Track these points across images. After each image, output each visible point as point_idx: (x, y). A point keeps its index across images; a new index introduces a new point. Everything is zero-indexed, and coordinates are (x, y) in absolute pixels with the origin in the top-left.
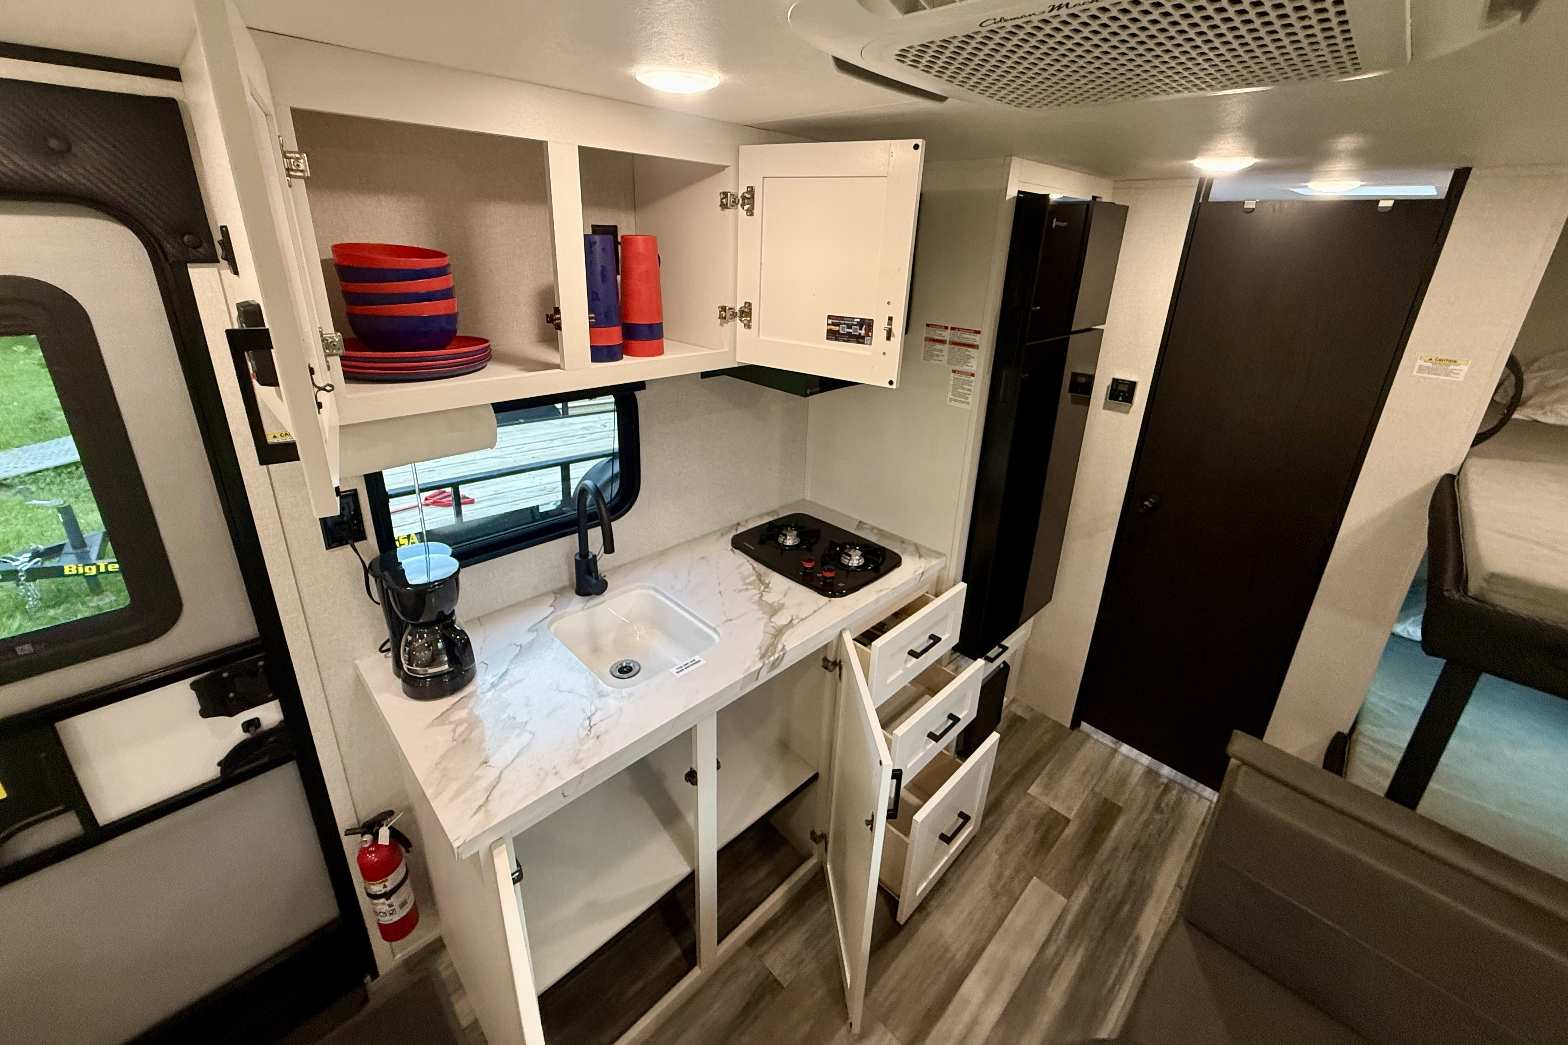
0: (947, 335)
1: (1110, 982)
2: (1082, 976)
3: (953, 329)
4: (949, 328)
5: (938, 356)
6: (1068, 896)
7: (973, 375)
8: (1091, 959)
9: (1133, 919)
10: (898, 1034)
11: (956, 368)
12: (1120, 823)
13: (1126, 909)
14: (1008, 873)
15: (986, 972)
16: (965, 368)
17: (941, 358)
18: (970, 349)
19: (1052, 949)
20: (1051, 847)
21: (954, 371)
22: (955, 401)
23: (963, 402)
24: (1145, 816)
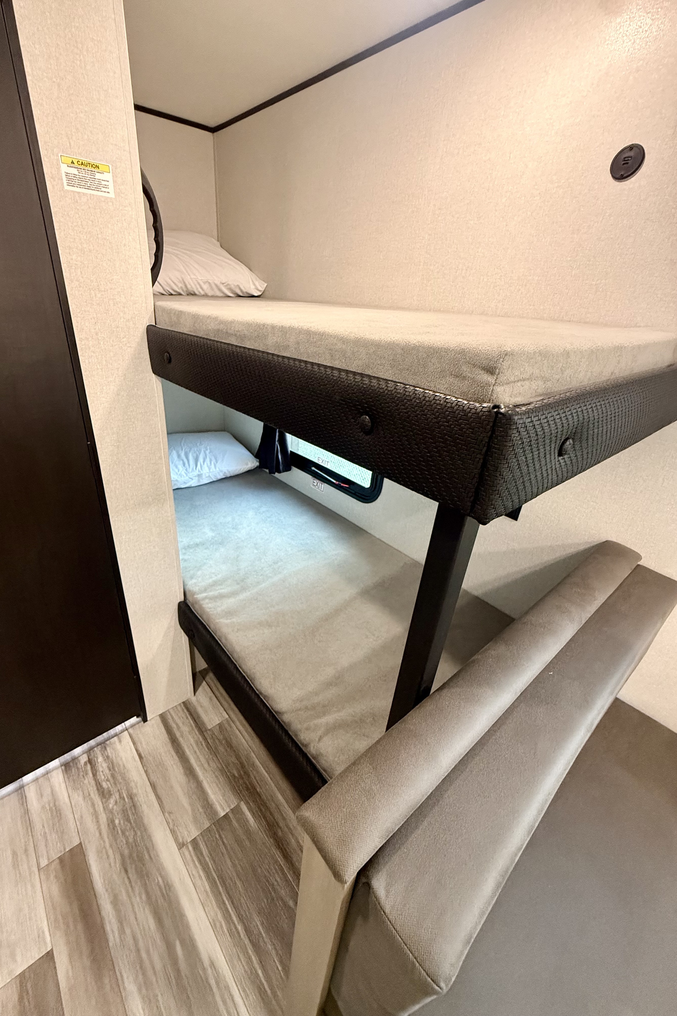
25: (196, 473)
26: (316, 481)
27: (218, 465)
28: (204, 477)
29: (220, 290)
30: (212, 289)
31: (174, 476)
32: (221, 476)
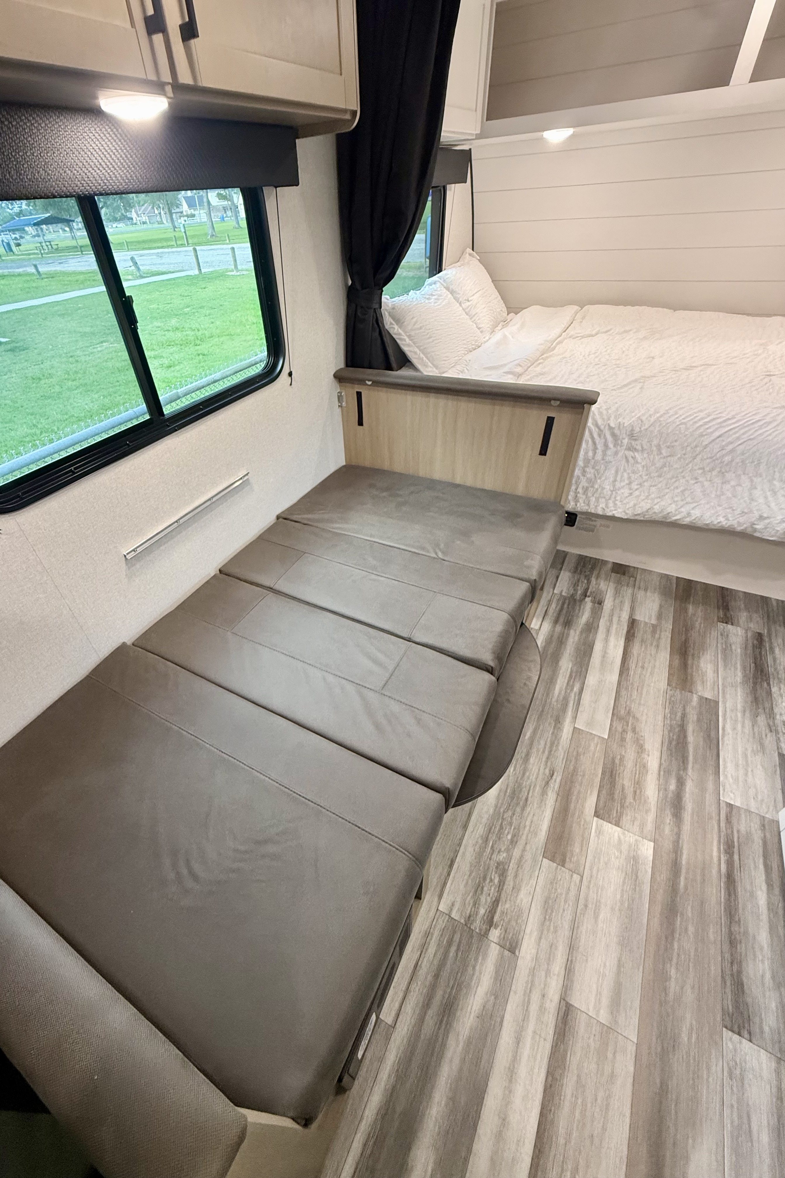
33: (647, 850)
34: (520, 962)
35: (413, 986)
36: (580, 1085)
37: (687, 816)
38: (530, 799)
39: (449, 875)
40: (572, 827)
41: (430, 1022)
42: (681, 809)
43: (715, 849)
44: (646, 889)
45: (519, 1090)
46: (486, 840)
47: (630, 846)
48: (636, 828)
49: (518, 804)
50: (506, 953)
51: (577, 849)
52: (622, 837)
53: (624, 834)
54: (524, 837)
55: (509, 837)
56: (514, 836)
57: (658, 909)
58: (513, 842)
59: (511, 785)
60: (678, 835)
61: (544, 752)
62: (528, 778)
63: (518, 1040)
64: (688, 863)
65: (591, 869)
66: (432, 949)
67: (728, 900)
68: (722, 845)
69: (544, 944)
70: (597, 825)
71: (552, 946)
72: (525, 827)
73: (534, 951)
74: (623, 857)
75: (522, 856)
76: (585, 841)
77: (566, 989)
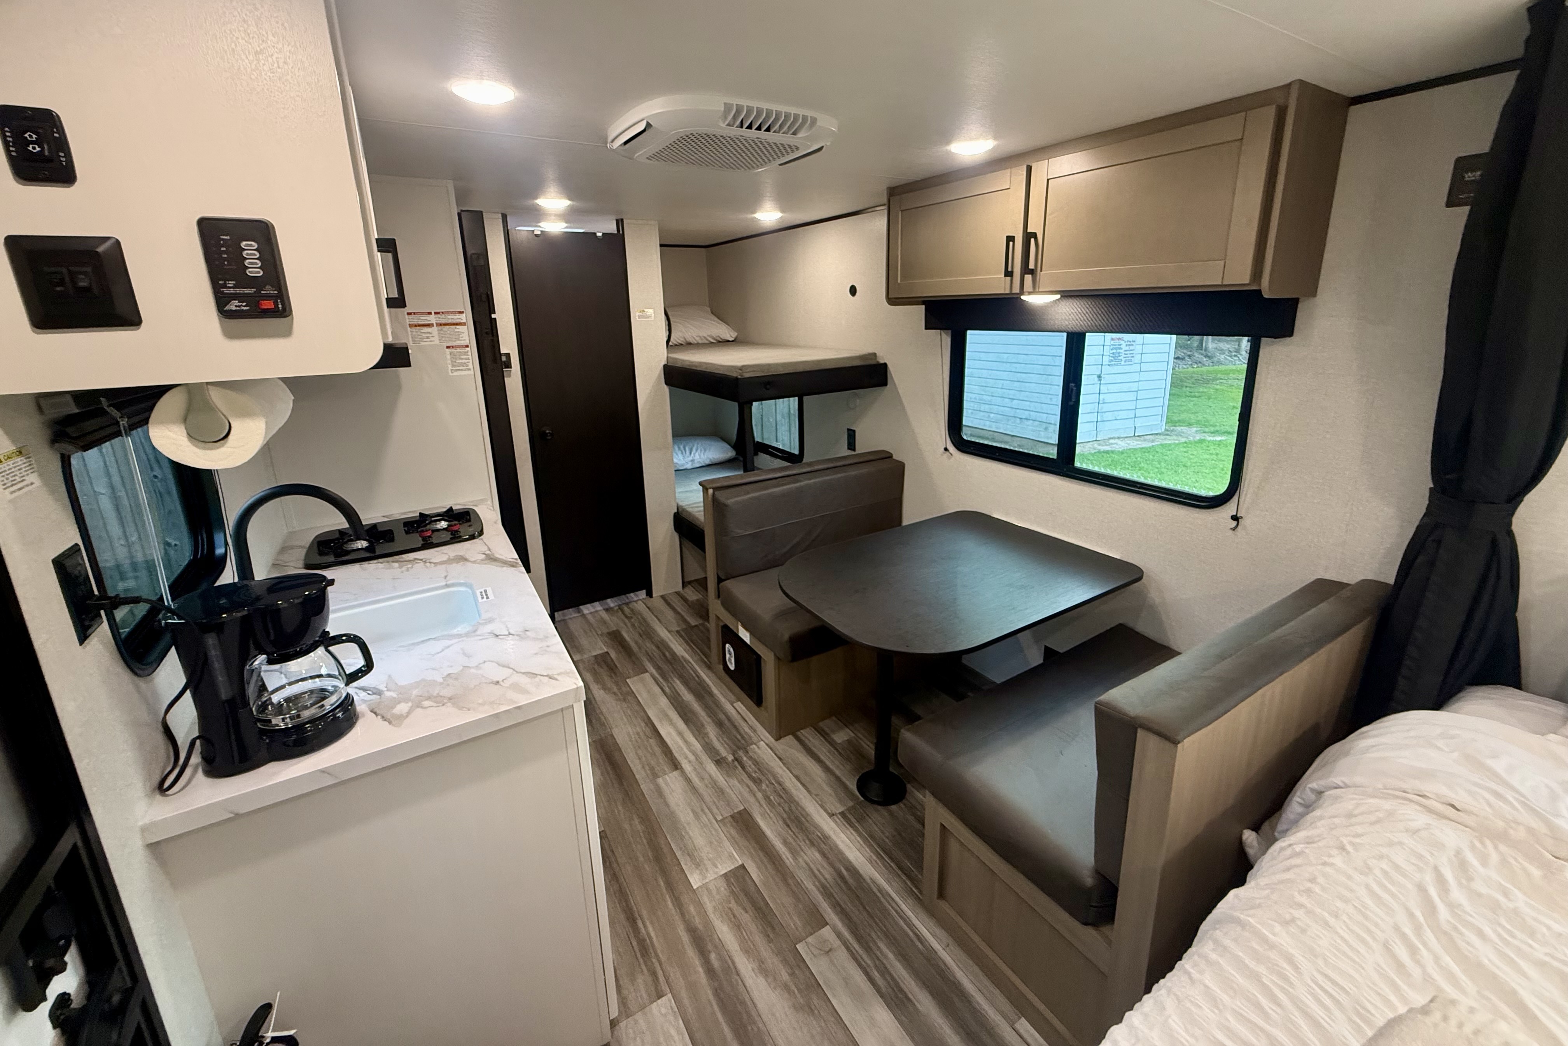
0: (432, 319)
1: (694, 675)
2: (686, 683)
3: (436, 313)
4: (433, 313)
5: (428, 338)
6: (647, 671)
7: (467, 346)
8: (681, 677)
9: (673, 654)
10: (667, 772)
11: (450, 344)
12: (625, 635)
13: (667, 654)
14: (615, 689)
15: (660, 721)
16: (458, 343)
17: (432, 339)
18: (458, 327)
19: (667, 690)
20: (616, 666)
21: (448, 347)
22: (456, 370)
23: (465, 370)
24: (629, 625)
25: (691, 458)
26: (773, 459)
27: (706, 454)
28: (696, 461)
29: (707, 340)
30: (701, 339)
31: (675, 460)
32: (708, 462)
33: (695, 880)
34: (710, 761)
35: (739, 716)
36: (654, 754)
37: (685, 938)
38: (787, 829)
39: (776, 754)
40: (748, 841)
41: (722, 716)
42: (694, 941)
43: (653, 934)
44: (679, 854)
45: (674, 733)
46: (780, 784)
47: (707, 870)
48: (712, 887)
49: (789, 818)
50: (718, 758)
51: (733, 832)
52: (716, 870)
53: (716, 873)
54: (765, 806)
55: (772, 797)
56: (771, 800)
57: (666, 850)
58: (767, 798)
59: (806, 824)
60: (683, 915)
61: (819, 871)
62: (804, 841)
63: (686, 741)
64: (665, 901)
65: (716, 830)
66: (747, 729)
67: (627, 901)
68: (649, 944)
69: (706, 776)
70: (736, 860)
71: (702, 779)
72: (771, 811)
73: (707, 769)
74: (705, 858)
75: (754, 795)
76: (734, 842)
77: (683, 772)
